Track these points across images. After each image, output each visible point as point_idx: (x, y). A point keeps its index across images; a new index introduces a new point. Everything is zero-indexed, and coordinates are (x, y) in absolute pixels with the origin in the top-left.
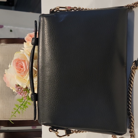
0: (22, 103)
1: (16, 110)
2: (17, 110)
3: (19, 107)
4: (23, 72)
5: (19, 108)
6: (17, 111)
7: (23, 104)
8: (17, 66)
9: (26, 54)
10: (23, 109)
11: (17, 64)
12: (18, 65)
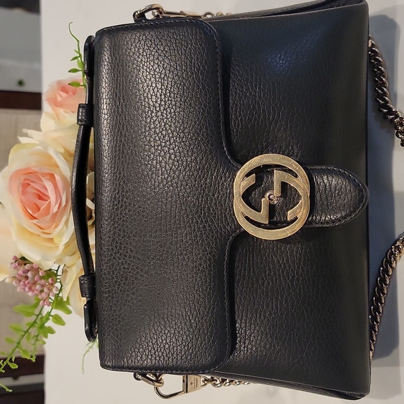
0: (34, 317)
1: (16, 345)
2: (19, 343)
3: (23, 333)
4: (48, 217)
5: (23, 336)
6: (17, 347)
7: (35, 322)
8: (24, 193)
9: (57, 152)
10: (37, 340)
11: (25, 185)
12: (29, 189)
